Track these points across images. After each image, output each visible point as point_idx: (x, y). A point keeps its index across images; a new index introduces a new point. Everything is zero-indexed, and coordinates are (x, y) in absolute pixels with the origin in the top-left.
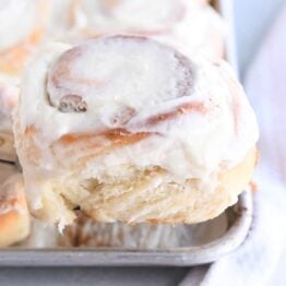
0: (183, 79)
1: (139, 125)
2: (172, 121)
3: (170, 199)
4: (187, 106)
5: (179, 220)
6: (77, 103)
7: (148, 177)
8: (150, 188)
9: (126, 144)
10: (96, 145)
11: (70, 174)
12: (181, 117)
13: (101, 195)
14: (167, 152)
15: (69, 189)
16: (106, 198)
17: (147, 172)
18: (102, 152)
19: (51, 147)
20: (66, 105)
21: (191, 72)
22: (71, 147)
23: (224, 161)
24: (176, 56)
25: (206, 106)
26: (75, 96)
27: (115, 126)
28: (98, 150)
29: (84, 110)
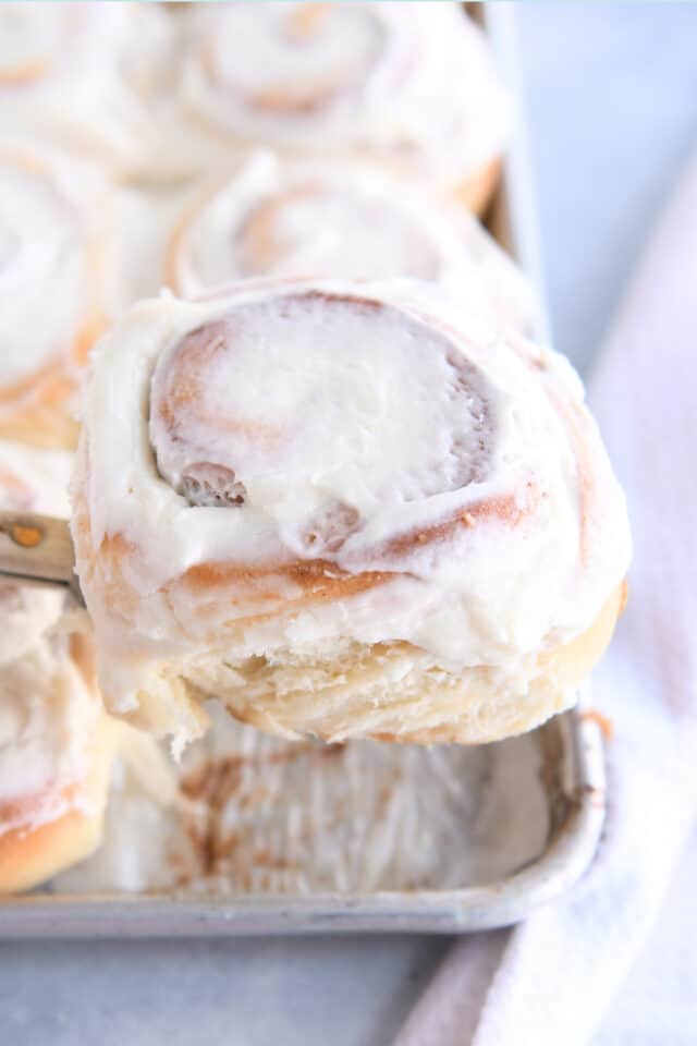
0: (467, 430)
1: (369, 554)
2: (443, 547)
3: (426, 701)
4: (478, 509)
5: (442, 738)
6: (221, 482)
7: (381, 659)
8: (383, 681)
9: (337, 597)
10: (268, 596)
11: (206, 649)
12: (463, 537)
13: (272, 684)
14: (430, 613)
15: (199, 670)
16: (284, 691)
17: (379, 648)
18: (280, 612)
19: (164, 590)
20: (196, 484)
21: (486, 411)
22: (209, 597)
23: (554, 628)
24: (451, 362)
25: (521, 503)
26: (218, 467)
27: (313, 552)
28: (272, 606)
29: (240, 500)
